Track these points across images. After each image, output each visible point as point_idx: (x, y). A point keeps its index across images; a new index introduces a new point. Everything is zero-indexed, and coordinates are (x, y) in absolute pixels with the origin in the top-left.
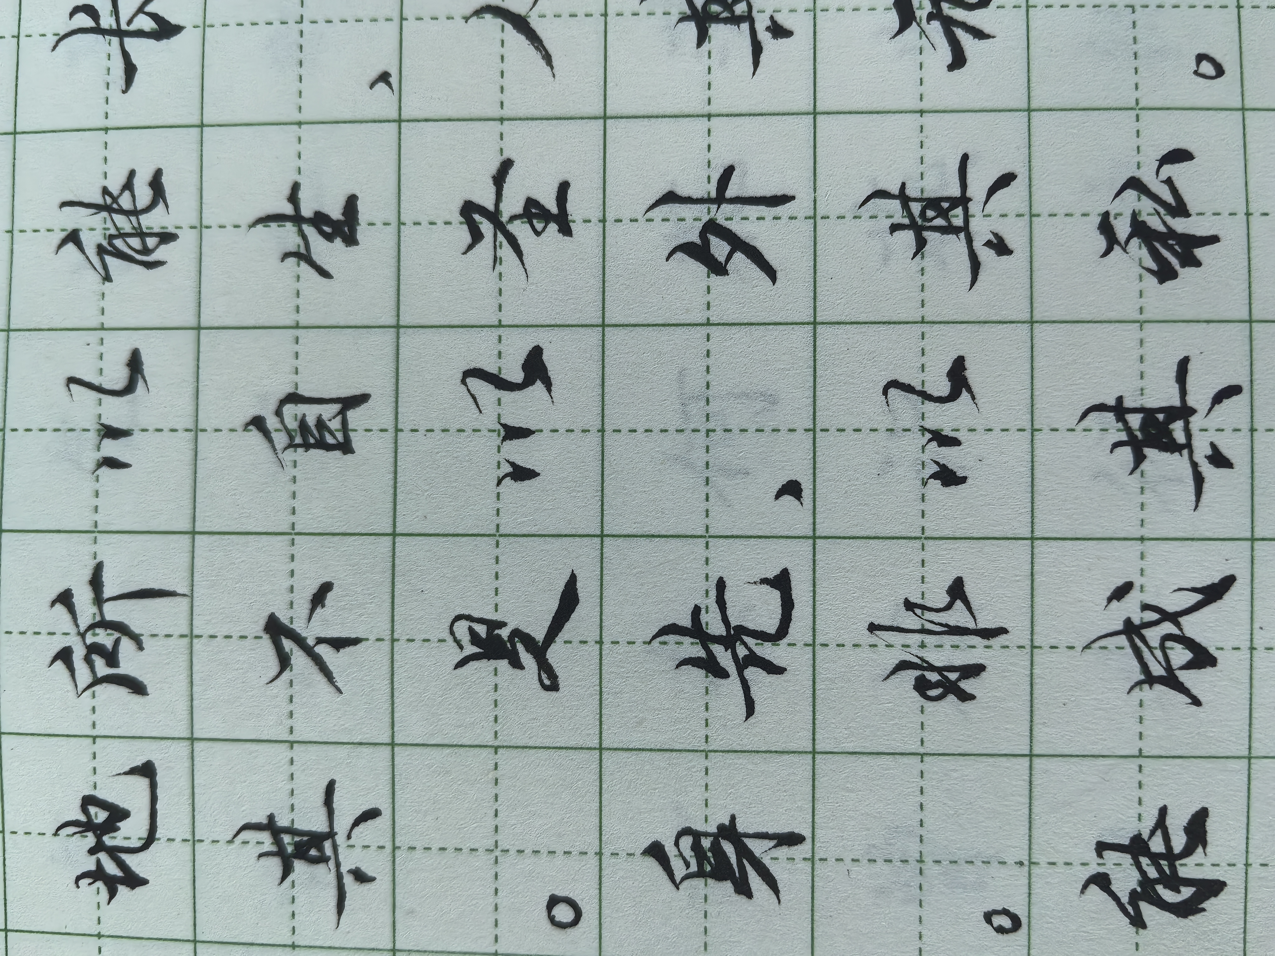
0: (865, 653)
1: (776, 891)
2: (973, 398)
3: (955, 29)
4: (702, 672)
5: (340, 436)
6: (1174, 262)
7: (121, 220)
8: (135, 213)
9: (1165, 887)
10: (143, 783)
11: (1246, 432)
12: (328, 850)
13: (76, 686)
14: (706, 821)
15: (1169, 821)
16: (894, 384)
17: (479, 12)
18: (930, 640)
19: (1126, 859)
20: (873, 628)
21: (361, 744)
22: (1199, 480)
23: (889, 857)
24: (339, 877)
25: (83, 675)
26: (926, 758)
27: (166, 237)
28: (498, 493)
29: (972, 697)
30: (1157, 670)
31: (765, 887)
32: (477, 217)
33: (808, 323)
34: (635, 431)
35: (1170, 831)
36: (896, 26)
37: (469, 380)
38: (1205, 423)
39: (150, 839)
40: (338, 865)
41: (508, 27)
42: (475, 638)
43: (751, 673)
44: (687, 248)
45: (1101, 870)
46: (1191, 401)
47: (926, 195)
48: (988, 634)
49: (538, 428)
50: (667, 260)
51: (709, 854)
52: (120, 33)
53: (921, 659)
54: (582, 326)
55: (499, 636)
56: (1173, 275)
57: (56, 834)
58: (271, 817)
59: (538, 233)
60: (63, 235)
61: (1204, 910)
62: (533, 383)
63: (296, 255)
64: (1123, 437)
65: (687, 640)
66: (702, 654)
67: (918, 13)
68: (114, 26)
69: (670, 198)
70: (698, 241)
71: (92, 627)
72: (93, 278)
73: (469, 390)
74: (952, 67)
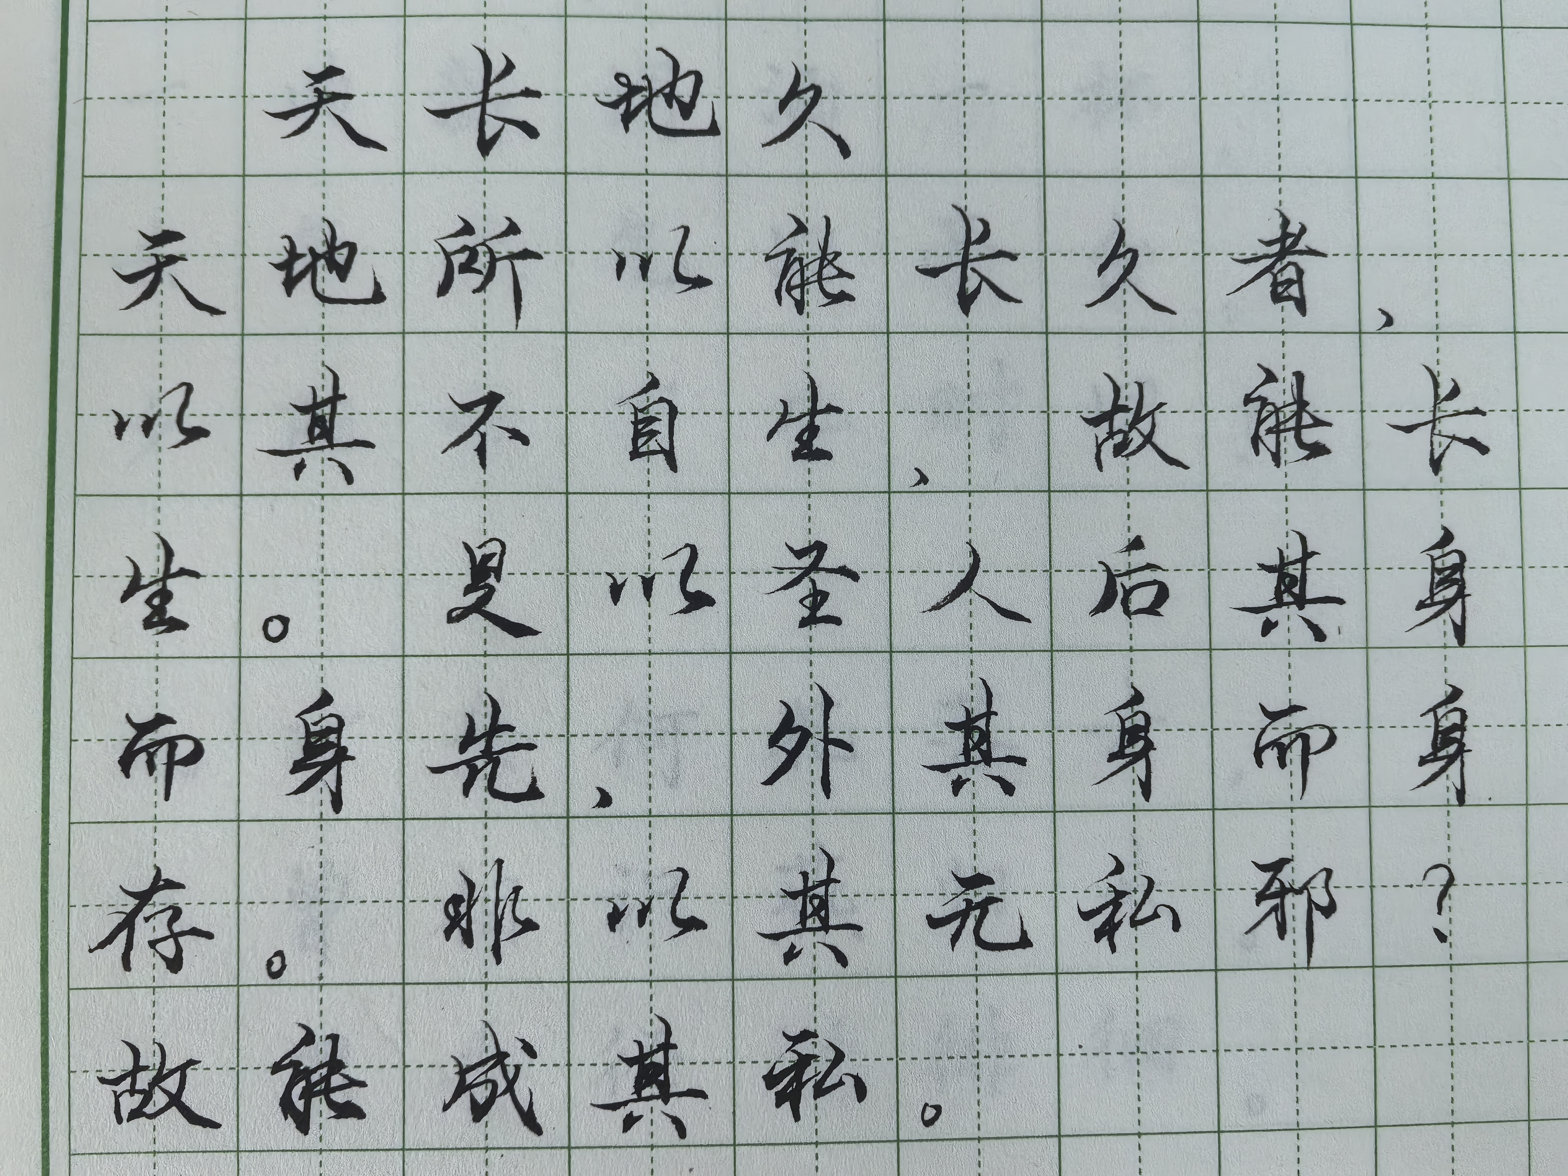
0: (479, 856)
1: (296, 792)
2: (675, 936)
3: (959, 920)
4: (463, 734)
5: (643, 449)
6: (780, 1087)
7: (814, 267)
8: (820, 280)
9: (304, 1088)
10: (368, 294)
11: (650, 1142)
12: (320, 443)
13: (444, 238)
14: (350, 738)
15: (355, 1089)
16: (686, 876)
17: (974, 553)
18: (491, 906)
19: (325, 1057)
20: (500, 862)
21: (403, 468)
22: (614, 1107)
23: (324, 877)
24: (298, 452)
25: (453, 245)
26: (400, 904)
27: (800, 306)
28: (600, 574)
29: (448, 938)
30: (470, 1078)
31: (299, 784)
32: (814, 554)
33: (732, 810)
34: (650, 679)
35: (347, 1090)
36: (961, 876)
37: (688, 549)
38: (657, 1112)
39: (324, 299)
40: (308, 450)
41: (963, 575)
42: (488, 557)
43: (464, 771)
44: (789, 716)
45: (317, 1039)
46: (673, 1100)
47: (830, 898)
48: (496, 950)
49: (652, 604)
50: (781, 701)
51: (324, 741)
52: (964, 263)
53: (476, 900)
54: (730, 637)
55: (489, 576)
56: (769, 1087)
57: (324, 220)
58: (344, 397)
59: (801, 601)
60: (803, 220)
61: (286, 1118)
62: (686, 599)
63: (786, 412)
64: (646, 1050)
65: (488, 721)
66: (478, 733)
67: (971, 892)
68: (971, 257)
69: (829, 703)
70: (795, 725)
71: (491, 251)
72: (768, 246)
73: (680, 549)
74: (929, 918)
